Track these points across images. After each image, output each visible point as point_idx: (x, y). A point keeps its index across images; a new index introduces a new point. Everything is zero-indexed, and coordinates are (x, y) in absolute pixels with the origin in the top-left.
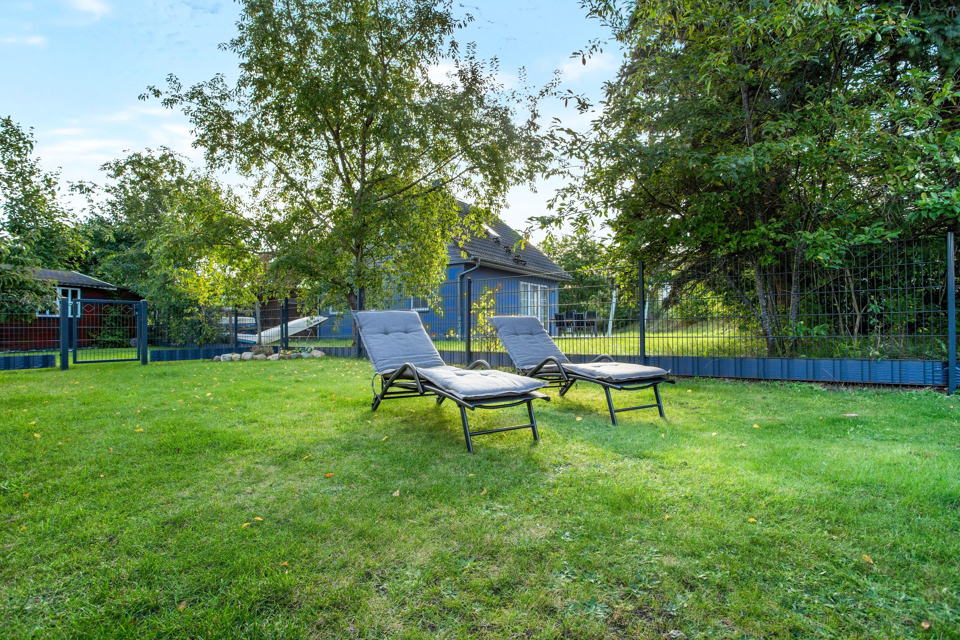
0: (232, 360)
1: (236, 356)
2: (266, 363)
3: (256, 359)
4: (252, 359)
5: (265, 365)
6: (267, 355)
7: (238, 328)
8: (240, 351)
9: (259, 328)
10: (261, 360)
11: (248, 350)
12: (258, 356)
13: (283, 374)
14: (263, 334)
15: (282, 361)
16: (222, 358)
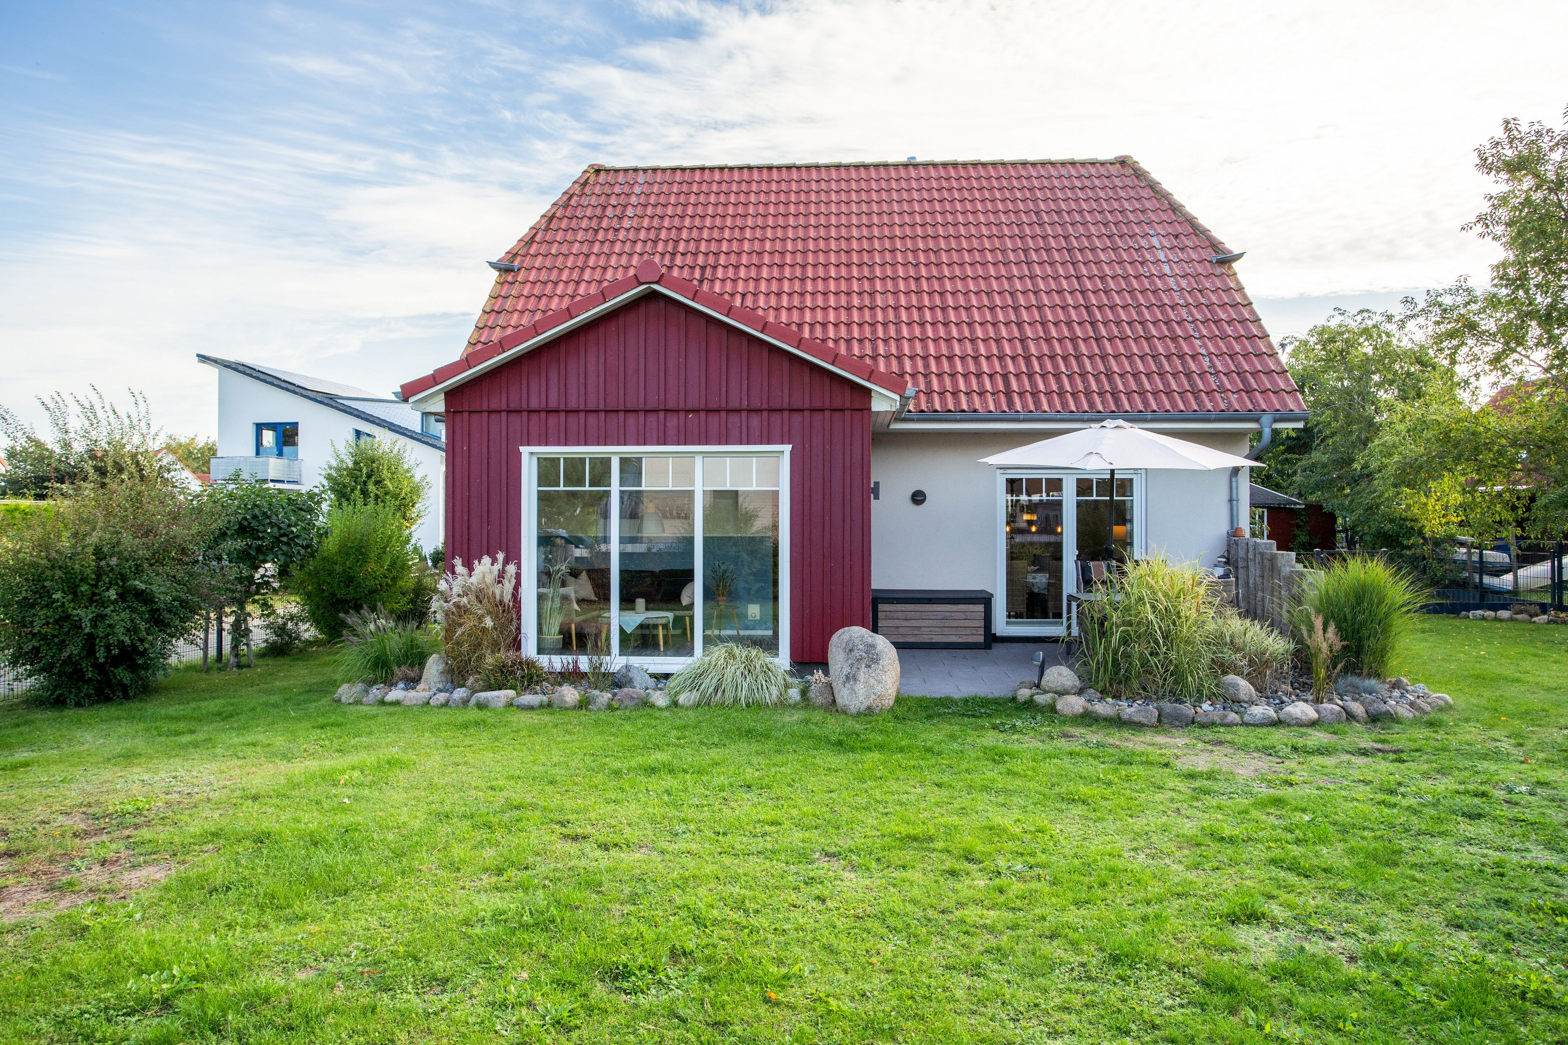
0: (1483, 618)
1: (1490, 614)
2: (1531, 626)
3: (1516, 620)
4: (1511, 619)
5: (1530, 630)
6: (1531, 616)
7: (1484, 568)
8: (1494, 608)
9: (1515, 564)
10: (1523, 621)
11: (1504, 607)
12: (1519, 617)
13: (1553, 642)
14: (1521, 572)
15: (1553, 626)
16: (1471, 614)
